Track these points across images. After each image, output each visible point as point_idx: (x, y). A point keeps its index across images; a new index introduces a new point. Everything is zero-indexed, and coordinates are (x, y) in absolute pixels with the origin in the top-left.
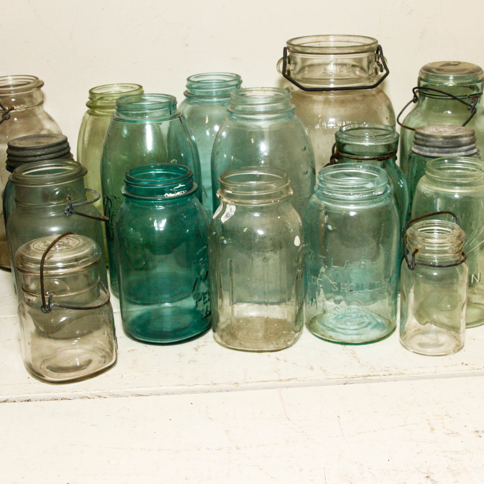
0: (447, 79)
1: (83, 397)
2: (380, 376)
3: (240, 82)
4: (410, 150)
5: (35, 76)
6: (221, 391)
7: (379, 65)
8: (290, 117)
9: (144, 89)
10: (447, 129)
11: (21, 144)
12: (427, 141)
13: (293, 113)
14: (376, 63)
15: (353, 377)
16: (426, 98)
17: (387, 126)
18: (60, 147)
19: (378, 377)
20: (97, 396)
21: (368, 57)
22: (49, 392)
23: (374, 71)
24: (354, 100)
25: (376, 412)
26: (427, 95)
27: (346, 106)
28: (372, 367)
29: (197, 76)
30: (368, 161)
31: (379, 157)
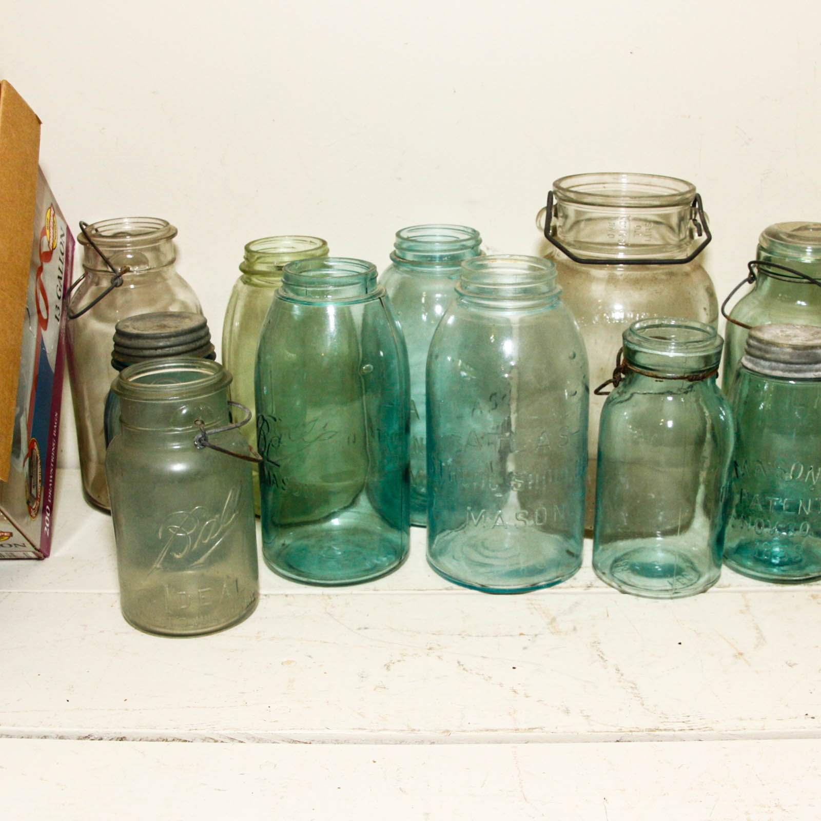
0: (803, 251)
1: (206, 738)
2: (674, 731)
3: (479, 242)
4: (739, 363)
5: (163, 219)
6: (422, 742)
7: (696, 225)
8: (552, 306)
9: (329, 245)
10: (798, 332)
11: (136, 326)
12: (767, 352)
13: (559, 299)
14: (691, 221)
15: (632, 730)
16: (769, 278)
17: (704, 325)
18: (194, 335)
19: (671, 733)
20: (228, 738)
21: (680, 213)
22: (155, 728)
23: (688, 233)
24: (654, 280)
25: (665, 795)
26: (771, 275)
27: (641, 289)
28: (662, 713)
29: (411, 229)
30: (673, 380)
31: (691, 376)
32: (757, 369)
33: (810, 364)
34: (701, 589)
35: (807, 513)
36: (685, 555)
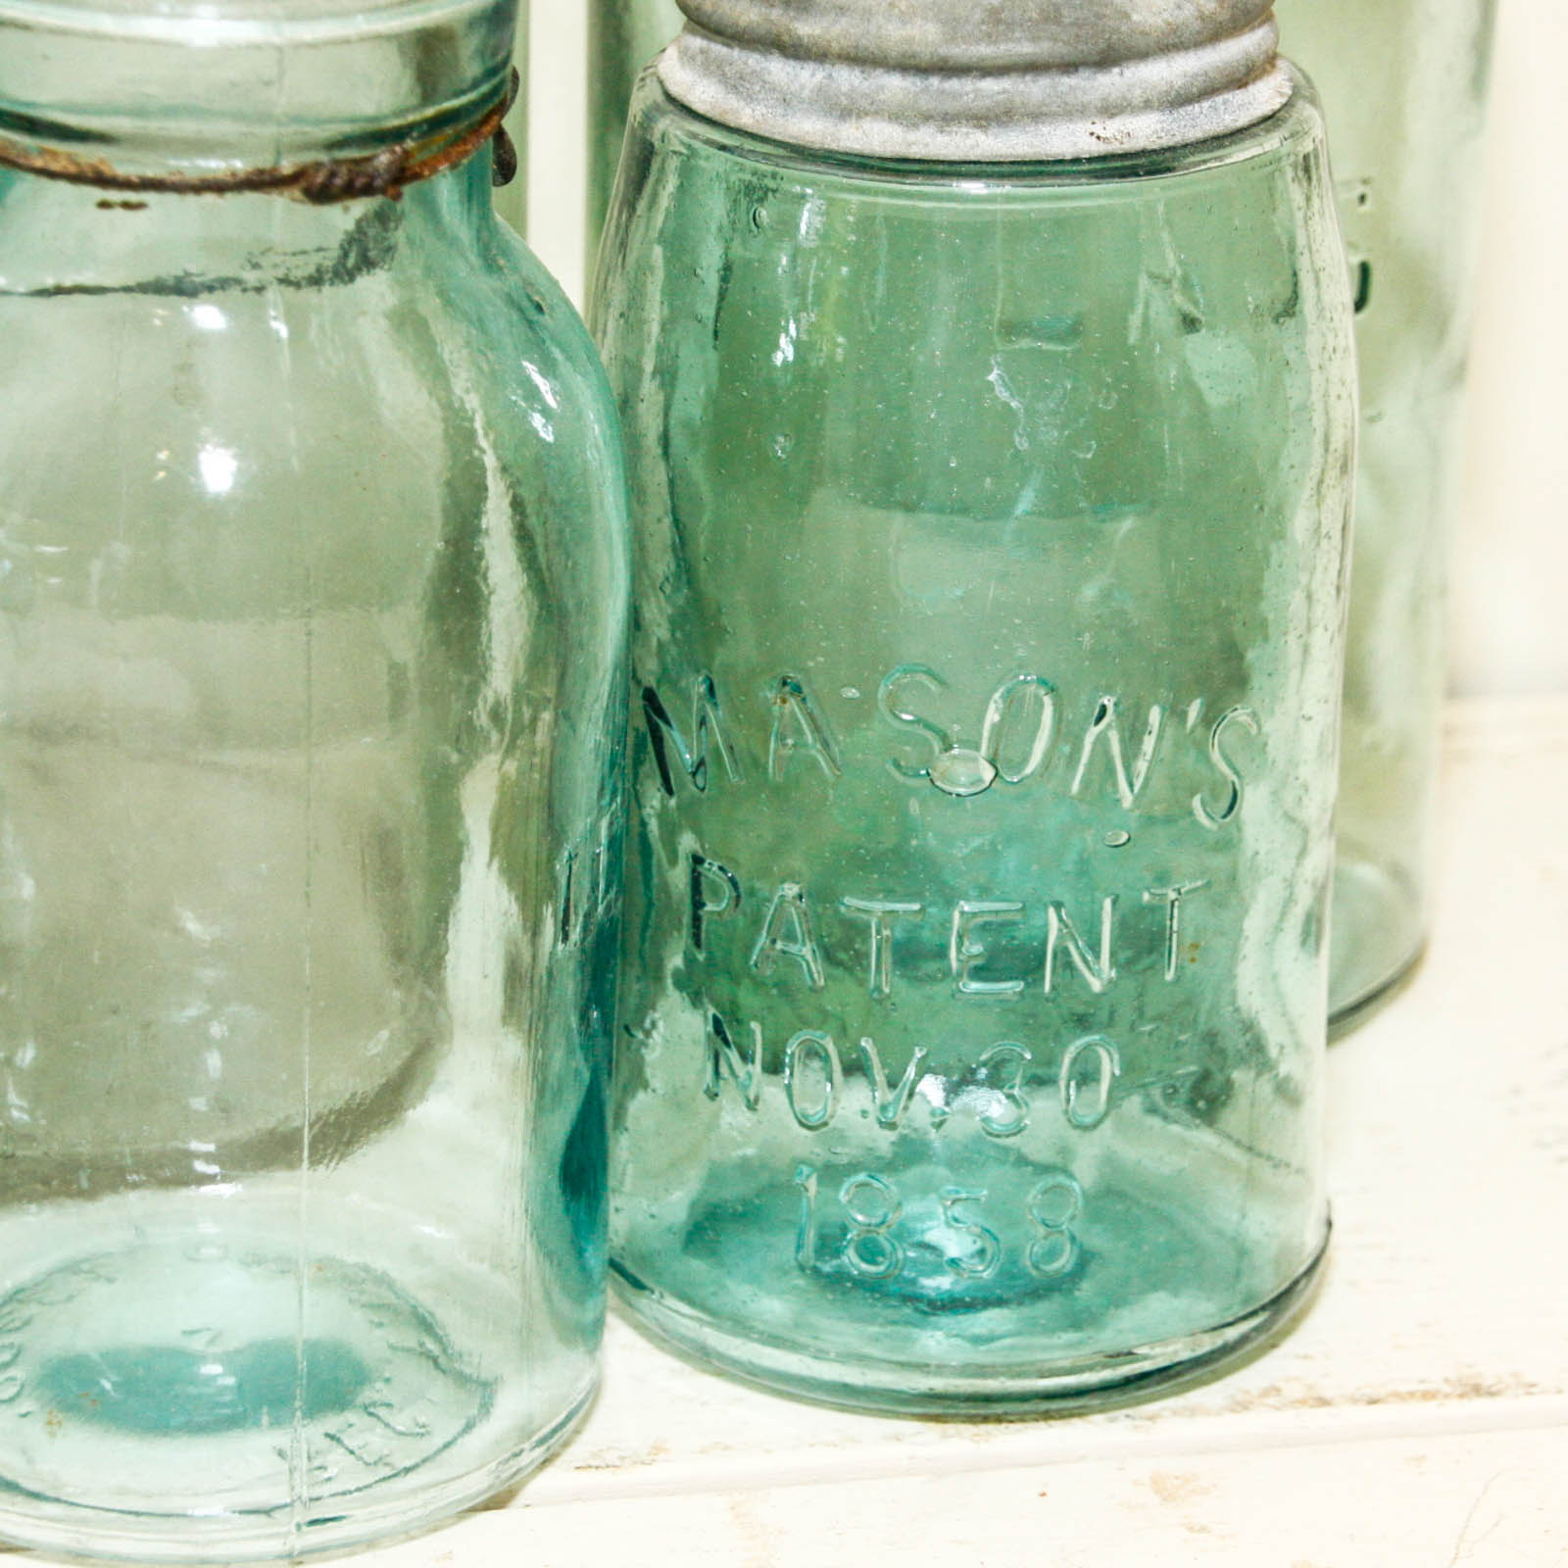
30: (209, 198)
31: (318, 165)
32: (746, 116)
33: (1069, 67)
34: (478, 1484)
35: (1096, 986)
36: (384, 1280)
